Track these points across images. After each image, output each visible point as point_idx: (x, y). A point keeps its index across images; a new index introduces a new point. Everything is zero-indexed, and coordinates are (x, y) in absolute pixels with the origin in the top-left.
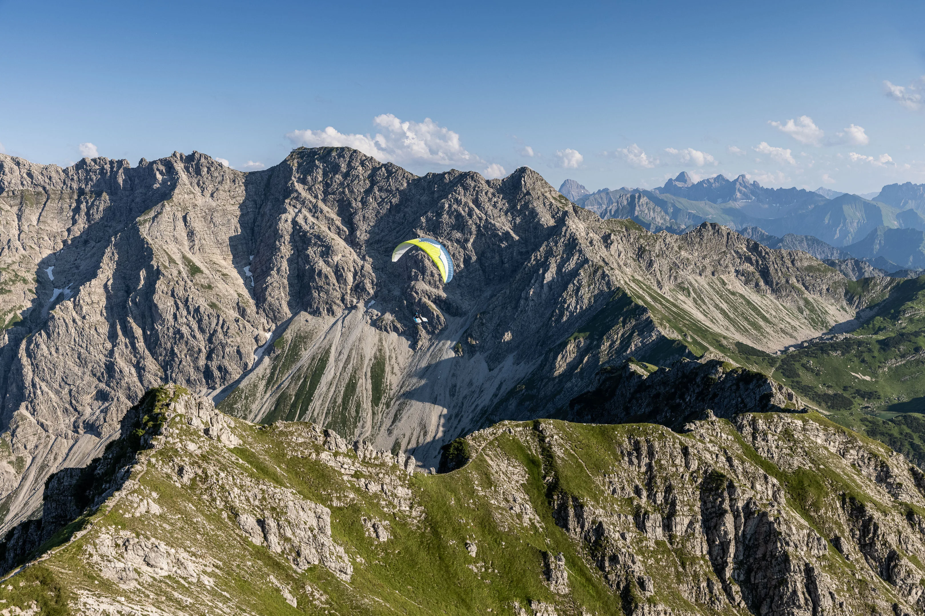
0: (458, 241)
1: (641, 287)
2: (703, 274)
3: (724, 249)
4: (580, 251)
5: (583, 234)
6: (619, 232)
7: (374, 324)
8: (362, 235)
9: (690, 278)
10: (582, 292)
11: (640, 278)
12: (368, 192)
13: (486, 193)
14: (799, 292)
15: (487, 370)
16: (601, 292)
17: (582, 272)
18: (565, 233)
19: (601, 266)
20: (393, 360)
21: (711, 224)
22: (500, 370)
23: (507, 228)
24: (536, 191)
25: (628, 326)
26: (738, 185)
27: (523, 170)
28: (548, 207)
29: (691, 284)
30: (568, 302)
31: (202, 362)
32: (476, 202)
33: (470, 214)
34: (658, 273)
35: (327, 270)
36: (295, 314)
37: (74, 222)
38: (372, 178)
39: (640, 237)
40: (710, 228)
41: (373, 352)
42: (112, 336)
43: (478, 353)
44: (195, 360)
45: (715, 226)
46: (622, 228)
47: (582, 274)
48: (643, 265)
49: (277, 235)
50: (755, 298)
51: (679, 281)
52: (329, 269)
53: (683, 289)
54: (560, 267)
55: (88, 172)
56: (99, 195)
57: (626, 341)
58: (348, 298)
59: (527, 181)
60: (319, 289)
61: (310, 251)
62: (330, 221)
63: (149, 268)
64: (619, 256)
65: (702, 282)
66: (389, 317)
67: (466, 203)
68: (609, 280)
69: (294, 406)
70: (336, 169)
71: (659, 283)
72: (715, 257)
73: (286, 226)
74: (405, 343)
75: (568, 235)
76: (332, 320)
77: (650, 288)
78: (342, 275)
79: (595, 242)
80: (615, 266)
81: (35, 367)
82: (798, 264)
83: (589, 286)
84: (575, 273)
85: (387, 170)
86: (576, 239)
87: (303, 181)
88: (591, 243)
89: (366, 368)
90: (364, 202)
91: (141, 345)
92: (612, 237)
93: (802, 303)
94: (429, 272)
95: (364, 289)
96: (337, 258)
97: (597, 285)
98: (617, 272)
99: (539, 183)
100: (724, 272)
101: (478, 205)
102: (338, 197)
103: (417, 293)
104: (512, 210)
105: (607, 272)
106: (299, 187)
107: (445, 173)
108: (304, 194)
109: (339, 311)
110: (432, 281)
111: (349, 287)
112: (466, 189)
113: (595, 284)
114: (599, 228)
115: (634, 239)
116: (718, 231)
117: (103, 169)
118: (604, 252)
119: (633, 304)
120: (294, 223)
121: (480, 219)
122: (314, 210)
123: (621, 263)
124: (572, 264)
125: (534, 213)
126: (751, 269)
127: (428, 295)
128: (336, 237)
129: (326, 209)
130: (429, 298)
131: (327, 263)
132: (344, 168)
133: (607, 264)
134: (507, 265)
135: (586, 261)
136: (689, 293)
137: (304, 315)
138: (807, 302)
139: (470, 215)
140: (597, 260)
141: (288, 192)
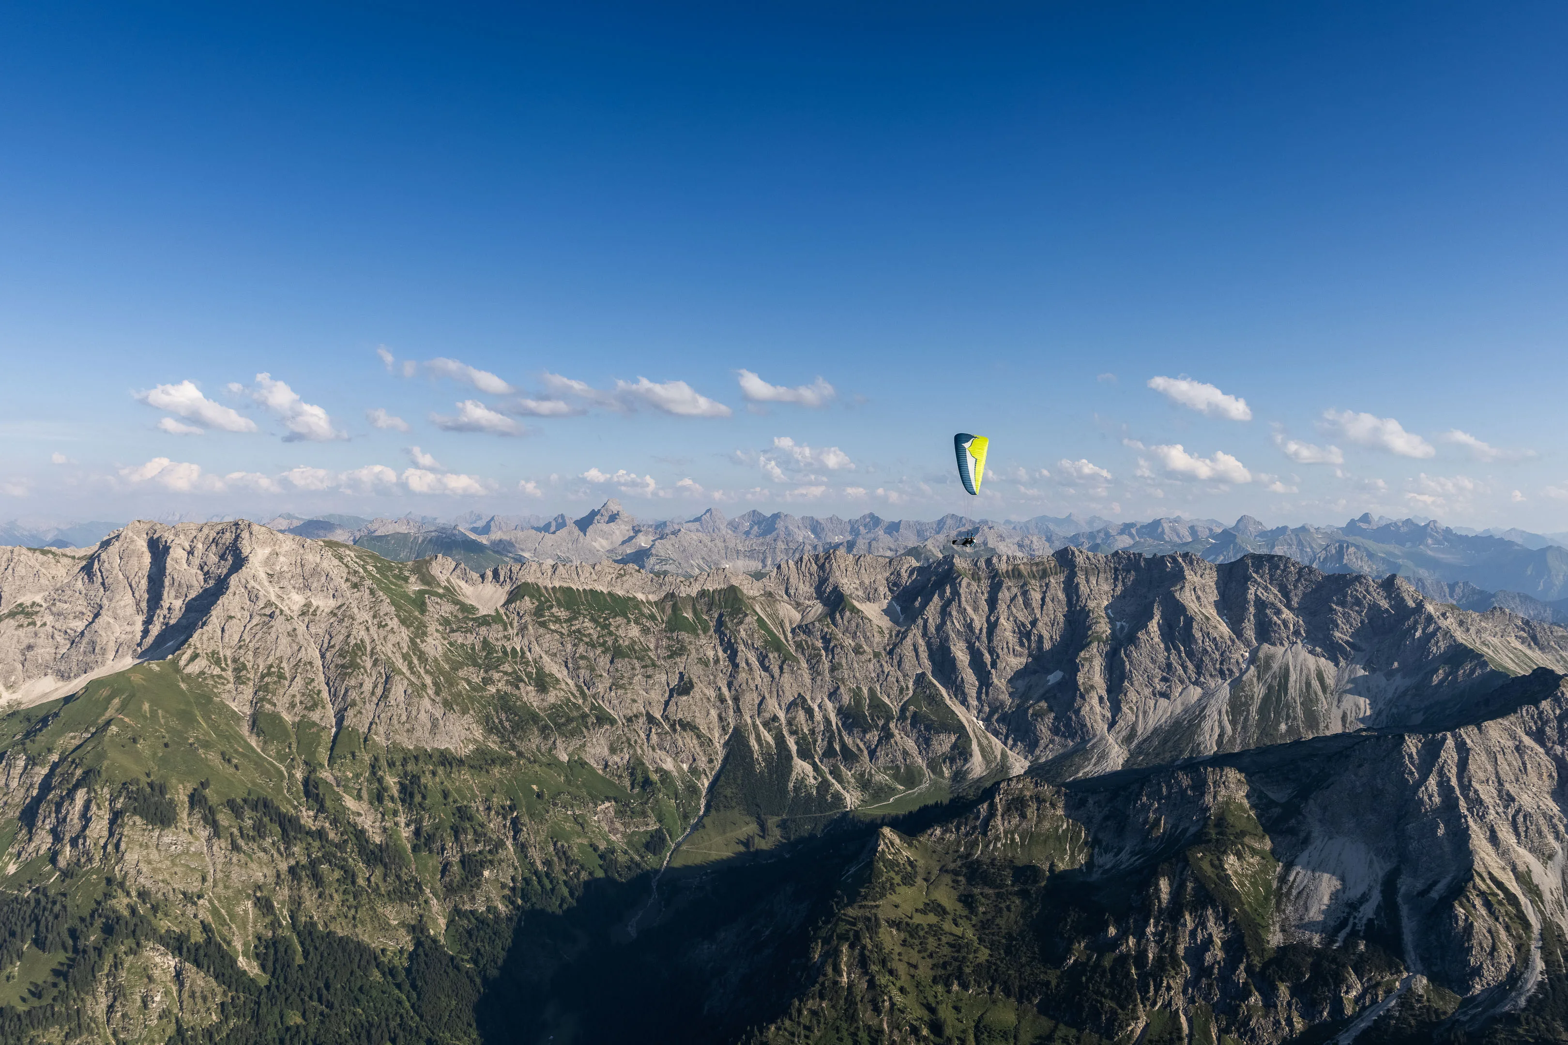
4: (1434, 622)
7: (1310, 652)
8: (1295, 603)
10: (1439, 643)
12: (1298, 580)
14: (1556, 651)
16: (1451, 645)
18: (1423, 611)
20: (1328, 673)
23: (1387, 606)
24: (1403, 587)
30: (1432, 648)
31: (1218, 666)
32: (1367, 591)
33: (1365, 597)
35: (1279, 622)
36: (1260, 644)
37: (1116, 586)
38: (1300, 572)
41: (1315, 667)
42: (1167, 649)
44: (1214, 665)
47: (1438, 635)
49: (1246, 601)
50: (1529, 652)
54: (1424, 630)
55: (1120, 558)
56: (1129, 571)
57: (1473, 671)
60: (1275, 632)
61: (1268, 611)
63: (1186, 616)
65: (1495, 641)
66: (1318, 649)
68: (1453, 638)
69: (1279, 690)
70: (1278, 567)
74: (1331, 665)
75: (1425, 613)
76: (1284, 649)
78: (1287, 626)
81: (1131, 662)
84: (1434, 634)
87: (1257, 572)
89: (1313, 675)
90: (1296, 587)
91: (1183, 655)
93: (1558, 657)
95: (1300, 633)
97: (1448, 641)
101: (1369, 593)
102: (1279, 582)
103: (1334, 638)
104: (1388, 597)
106: (1254, 575)
108: (1259, 580)
109: (1286, 644)
112: (1361, 583)
114: (1438, 608)
117: (1129, 557)
120: (1256, 595)
121: (1370, 601)
122: (1266, 589)
124: (1431, 629)
125: (1403, 600)
126: (1525, 635)
127: (1341, 639)
132: (1282, 566)
135: (1440, 628)
137: (1266, 646)
138: (1562, 657)
141: (1248, 578)
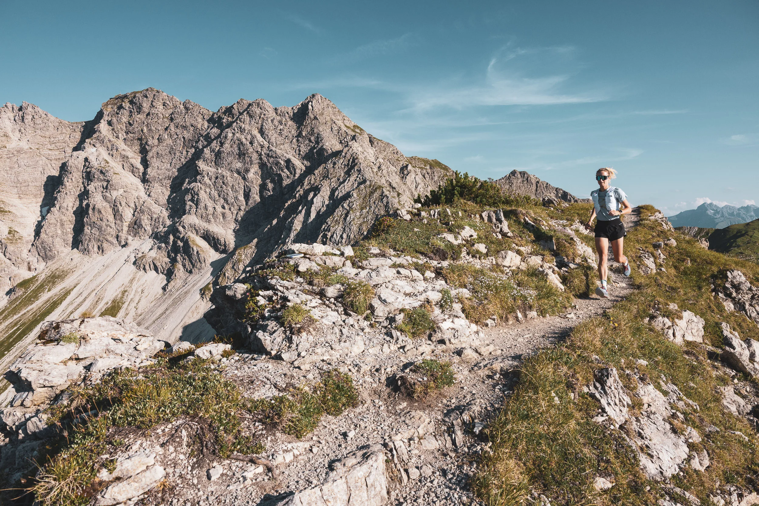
0: (239, 173)
4: (359, 171)
5: (371, 159)
6: (421, 168)
7: (135, 262)
8: (153, 172)
10: (351, 216)
13: (272, 121)
18: (346, 154)
19: (381, 188)
20: (133, 305)
21: (520, 173)
23: (291, 156)
24: (324, 116)
27: (312, 97)
28: (335, 132)
30: (332, 229)
32: (261, 130)
35: (103, 205)
39: (445, 176)
40: (519, 176)
41: (116, 294)
45: (524, 174)
46: (425, 166)
47: (355, 195)
49: (67, 172)
52: (105, 204)
54: (333, 191)
58: (123, 235)
59: (315, 108)
61: (92, 187)
62: (125, 159)
64: (416, 187)
66: (153, 254)
67: (249, 131)
68: (387, 203)
70: (139, 109)
73: (76, 162)
74: (159, 283)
75: (348, 156)
76: (100, 258)
78: (118, 210)
79: (383, 167)
83: (362, 209)
84: (347, 196)
85: (185, 107)
86: (357, 158)
88: (379, 167)
90: (160, 140)
92: (410, 167)
94: (202, 205)
95: (140, 226)
96: (117, 193)
97: (372, 209)
99: (331, 110)
101: (262, 133)
102: (137, 136)
103: (184, 227)
104: (297, 138)
106: (103, 128)
107: (234, 105)
108: (106, 134)
109: (110, 249)
110: (204, 215)
111: (126, 224)
113: (370, 207)
114: (397, 160)
115: (439, 177)
116: (527, 179)
118: (395, 180)
120: (86, 159)
121: (262, 147)
122: (111, 148)
127: (195, 229)
128: (128, 174)
129: (123, 147)
130: (197, 234)
131: (105, 198)
132: (146, 108)
139: (251, 143)
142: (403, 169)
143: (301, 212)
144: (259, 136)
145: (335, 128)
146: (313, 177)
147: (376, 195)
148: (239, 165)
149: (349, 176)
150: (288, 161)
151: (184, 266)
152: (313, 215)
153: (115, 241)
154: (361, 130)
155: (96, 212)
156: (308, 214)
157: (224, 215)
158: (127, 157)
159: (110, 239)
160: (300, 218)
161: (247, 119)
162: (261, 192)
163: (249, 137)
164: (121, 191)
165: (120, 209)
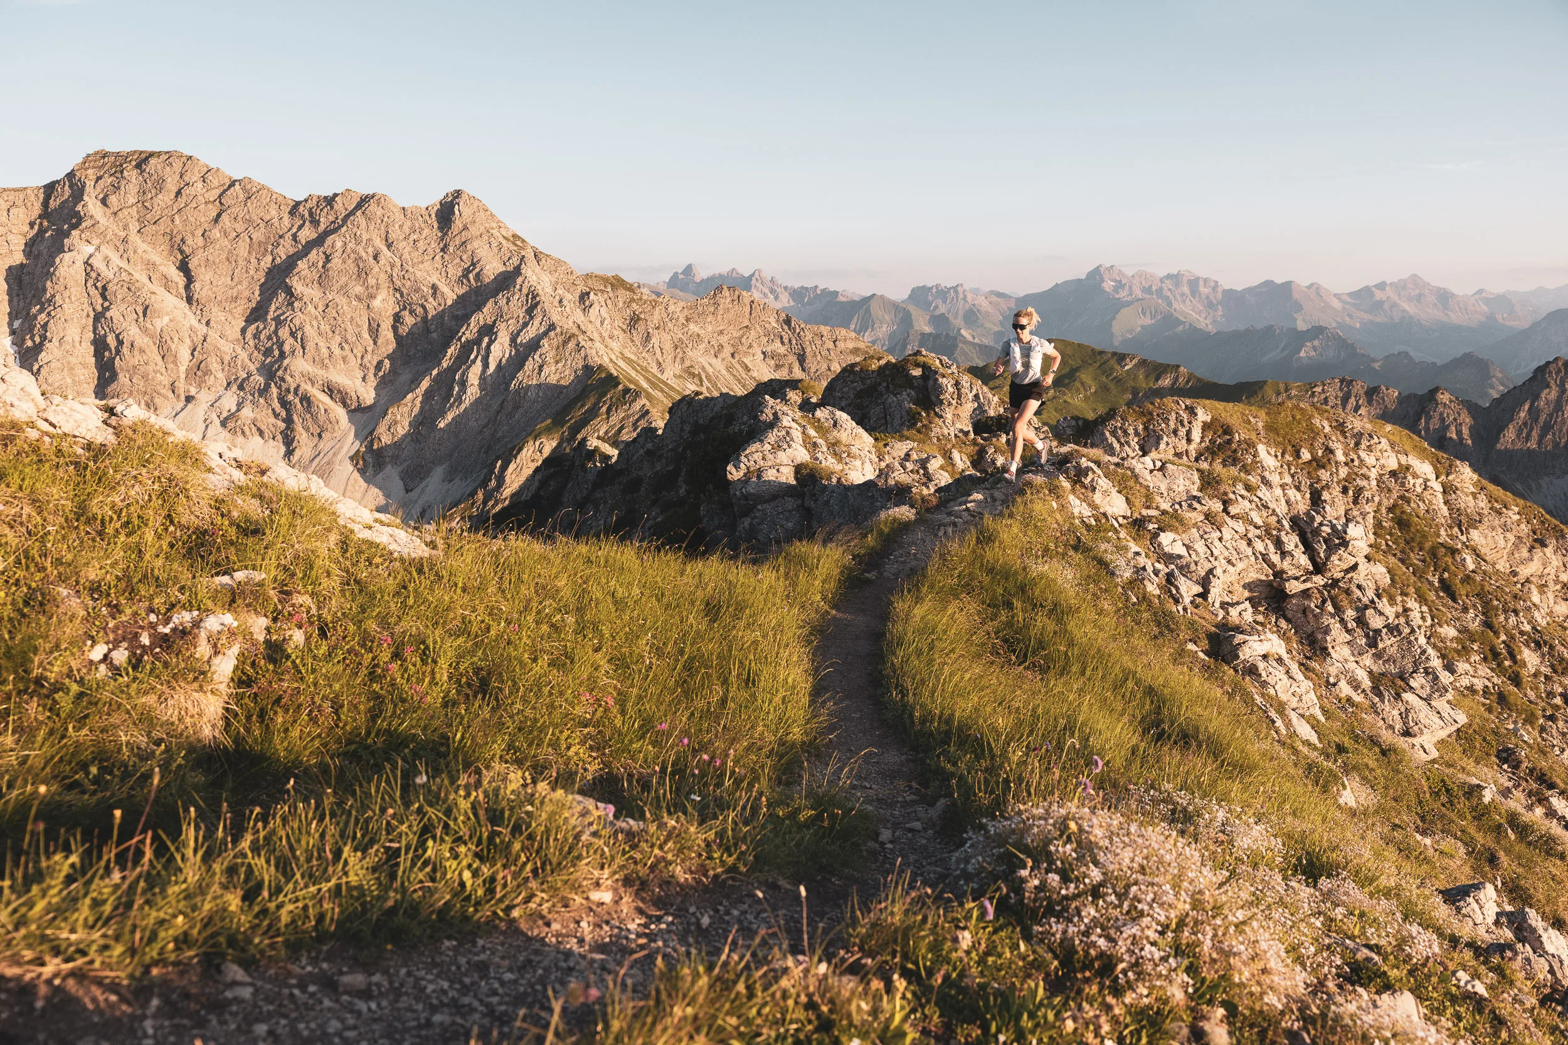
0: (359, 298)
1: (634, 368)
2: (720, 356)
3: (747, 323)
5: (549, 290)
6: (602, 291)
9: (703, 360)
11: (633, 357)
13: (401, 227)
15: (403, 492)
17: (545, 342)
19: (573, 335)
22: (423, 490)
25: (615, 419)
26: (753, 282)
27: (458, 194)
28: (496, 250)
29: (703, 368)
34: (658, 351)
39: (632, 300)
43: (389, 467)
46: (606, 286)
48: (637, 339)
51: (687, 363)
52: (146, 340)
53: (694, 375)
58: (181, 385)
59: (463, 213)
62: (151, 266)
64: (602, 323)
67: (369, 240)
71: (659, 364)
72: (736, 334)
73: (72, 271)
77: (647, 371)
79: (565, 302)
80: (596, 336)
82: (841, 345)
83: (557, 362)
85: (244, 189)
86: (537, 295)
88: (561, 301)
92: (592, 296)
94: (310, 345)
96: (160, 323)
98: (598, 345)
99: (482, 213)
100: (746, 354)
105: (583, 343)
107: (336, 195)
110: (316, 359)
111: (183, 369)
113: (566, 360)
115: (624, 303)
118: (579, 316)
119: (620, 387)
123: (606, 335)
128: (161, 291)
129: (142, 246)
130: (313, 384)
131: (145, 331)
133: (584, 332)
134: (434, 335)
136: (701, 380)
139: (375, 257)
140: (569, 325)
142: (584, 296)
143: (474, 362)
144: (385, 249)
145: (495, 244)
146: (481, 316)
147: (571, 345)
148: (359, 290)
149: (532, 318)
150: (434, 288)
151: (307, 430)
152: (492, 367)
153: (171, 395)
154: (523, 241)
155: (136, 353)
156: (486, 365)
157: (344, 359)
158: (154, 264)
159: (163, 391)
160: (477, 368)
161: (363, 222)
162: (394, 328)
163: (370, 250)
164: (166, 319)
165: (173, 347)
